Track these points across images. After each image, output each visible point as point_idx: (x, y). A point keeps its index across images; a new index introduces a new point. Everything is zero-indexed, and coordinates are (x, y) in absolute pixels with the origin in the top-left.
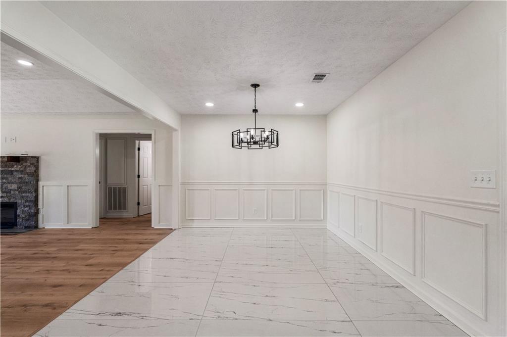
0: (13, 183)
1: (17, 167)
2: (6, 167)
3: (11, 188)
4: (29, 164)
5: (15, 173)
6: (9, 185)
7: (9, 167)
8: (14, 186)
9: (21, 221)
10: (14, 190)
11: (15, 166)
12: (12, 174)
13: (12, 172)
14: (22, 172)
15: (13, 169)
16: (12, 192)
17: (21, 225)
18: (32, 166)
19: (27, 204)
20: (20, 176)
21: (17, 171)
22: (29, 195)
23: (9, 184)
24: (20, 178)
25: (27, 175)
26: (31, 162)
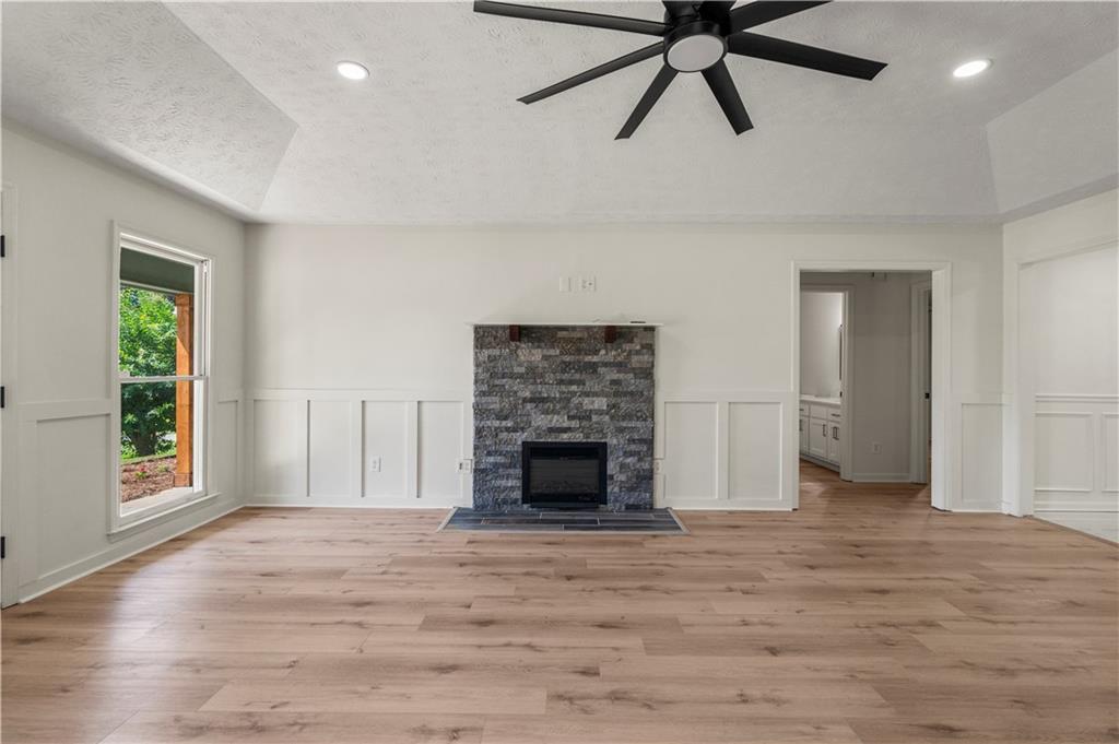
0: (596, 394)
1: (607, 354)
2: (579, 354)
3: (591, 407)
4: (638, 347)
5: (601, 370)
6: (586, 400)
7: (586, 354)
8: (601, 403)
9: (616, 489)
10: (600, 412)
11: (603, 352)
12: (595, 371)
13: (593, 367)
14: (620, 366)
15: (595, 359)
16: (595, 418)
17: (616, 501)
18: (645, 351)
19: (633, 447)
20: (616, 376)
21: (605, 364)
22: (639, 424)
23: (588, 396)
24: (614, 382)
25: (632, 375)
26: (644, 342)
